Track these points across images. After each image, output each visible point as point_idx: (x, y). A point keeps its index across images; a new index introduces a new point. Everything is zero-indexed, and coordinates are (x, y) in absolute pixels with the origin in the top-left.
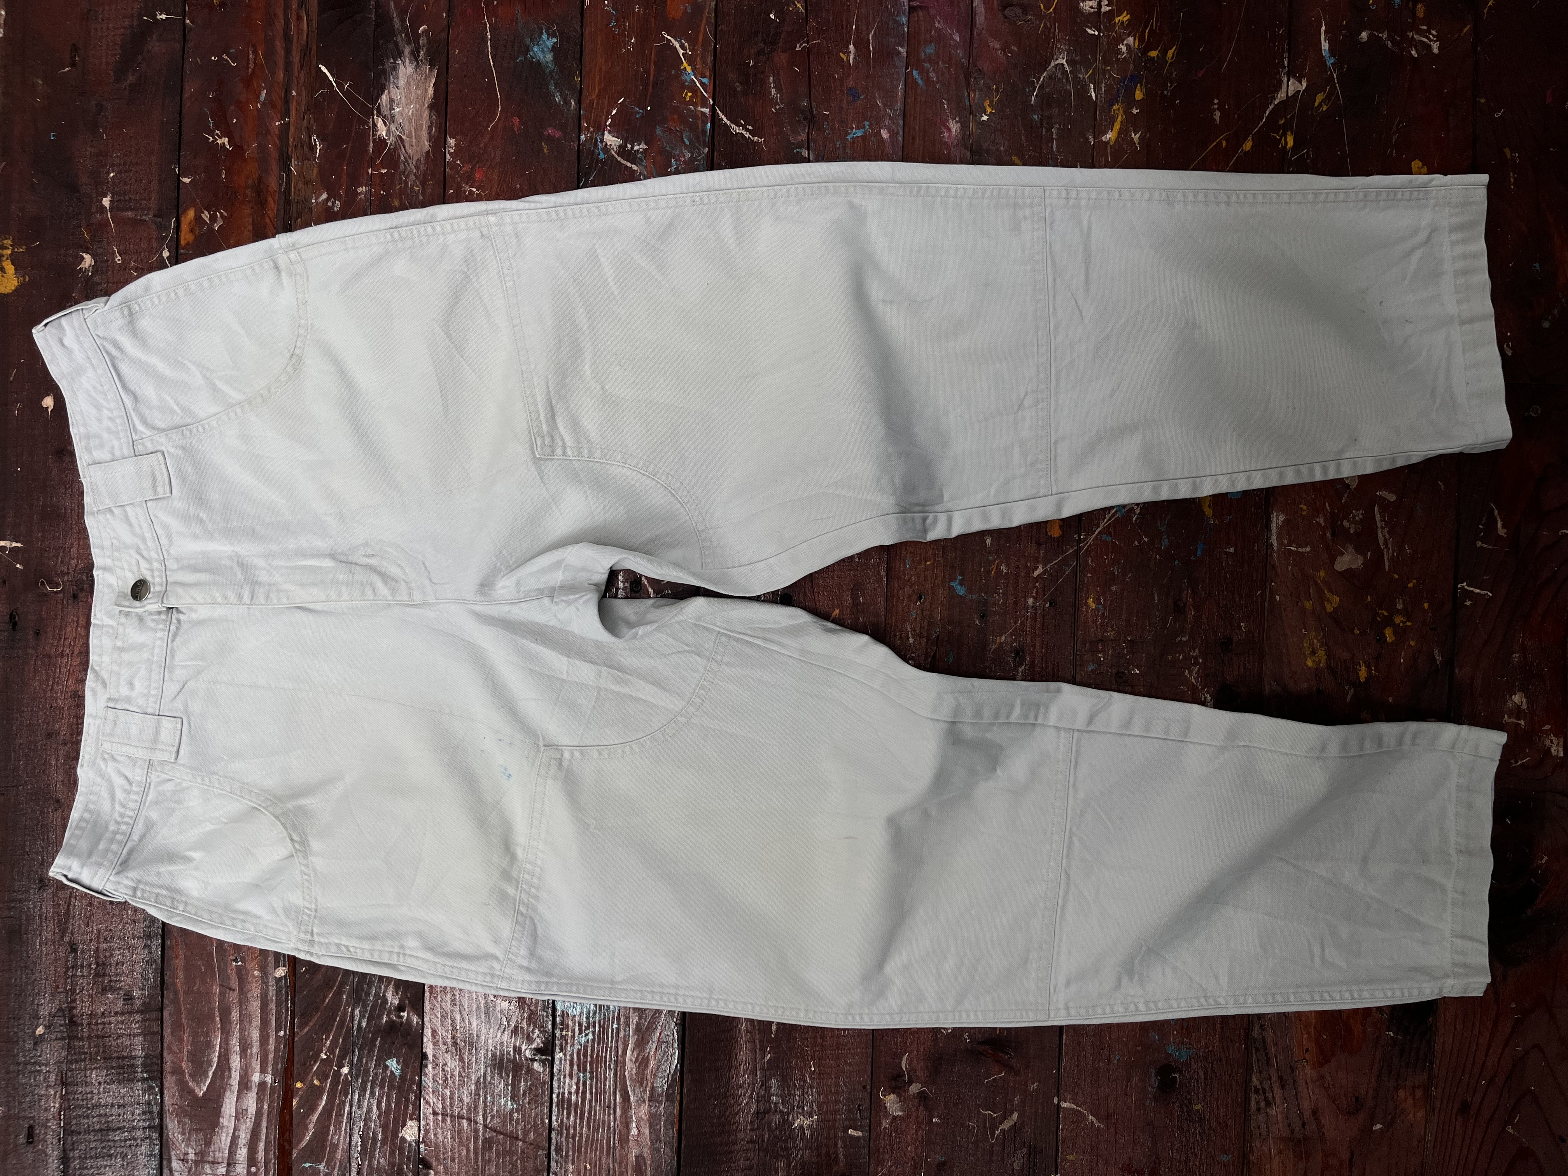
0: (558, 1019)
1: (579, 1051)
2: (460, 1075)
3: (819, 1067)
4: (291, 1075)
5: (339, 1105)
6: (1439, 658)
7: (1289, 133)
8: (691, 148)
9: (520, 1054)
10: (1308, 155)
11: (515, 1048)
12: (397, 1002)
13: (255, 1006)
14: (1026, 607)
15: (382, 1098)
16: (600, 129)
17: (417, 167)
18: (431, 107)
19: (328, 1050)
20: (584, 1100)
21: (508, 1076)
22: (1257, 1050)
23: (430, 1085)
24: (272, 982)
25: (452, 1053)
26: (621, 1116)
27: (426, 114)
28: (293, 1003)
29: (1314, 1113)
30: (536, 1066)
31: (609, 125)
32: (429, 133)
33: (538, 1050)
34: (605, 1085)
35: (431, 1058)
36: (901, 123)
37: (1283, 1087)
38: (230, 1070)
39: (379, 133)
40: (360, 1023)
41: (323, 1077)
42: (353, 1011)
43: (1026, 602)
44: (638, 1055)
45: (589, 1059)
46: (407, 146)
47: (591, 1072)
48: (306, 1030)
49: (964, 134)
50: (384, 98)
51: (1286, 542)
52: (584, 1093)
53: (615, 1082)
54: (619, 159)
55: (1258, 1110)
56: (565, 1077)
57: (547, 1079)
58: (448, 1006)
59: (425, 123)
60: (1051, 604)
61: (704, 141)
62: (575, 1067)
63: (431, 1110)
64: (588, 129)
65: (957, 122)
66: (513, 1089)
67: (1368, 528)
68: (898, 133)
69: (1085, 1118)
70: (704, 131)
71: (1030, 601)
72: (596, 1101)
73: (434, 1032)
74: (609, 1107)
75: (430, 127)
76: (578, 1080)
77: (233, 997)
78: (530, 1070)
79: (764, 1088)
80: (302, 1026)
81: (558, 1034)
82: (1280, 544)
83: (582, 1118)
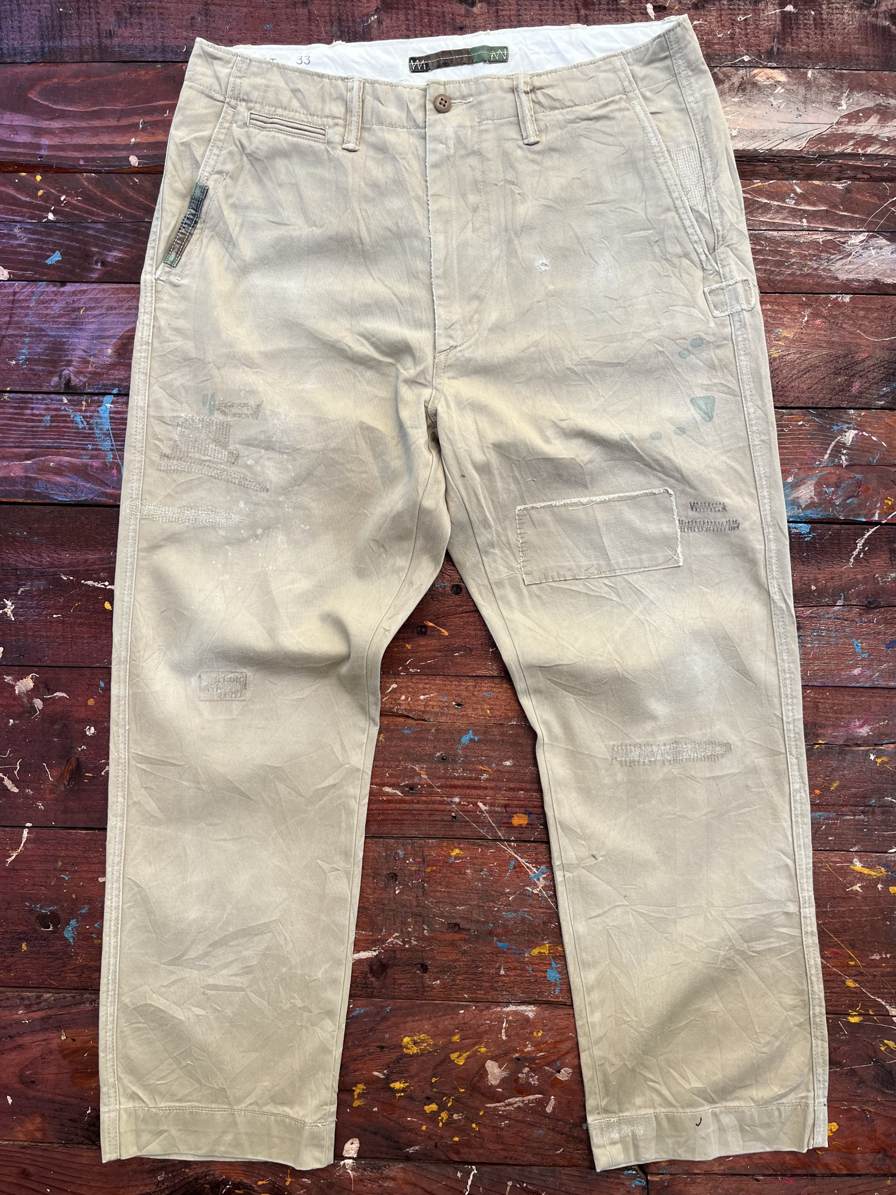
0: (96, 398)
1: (69, 416)
2: (47, 315)
3: (56, 622)
4: (46, 171)
5: (21, 211)
6: (411, 1150)
7: (861, 1018)
8: (843, 505)
9: (65, 365)
10: (842, 1035)
11: (71, 361)
12: (109, 259)
13: (106, 139)
14: (452, 796)
15: (27, 248)
16: (860, 427)
17: (824, 270)
18: (876, 281)
19: (68, 202)
20: (27, 420)
21: (47, 356)
22: (74, 997)
23: (39, 289)
24: (124, 153)
25: (66, 307)
26: (13, 452)
27: (870, 277)
28: (108, 172)
29: (20, 1047)
30: (56, 379)
31: (862, 435)
32: (853, 280)
33: (69, 381)
34: (40, 439)
35: (62, 289)
36: (867, 685)
37: (42, 1019)
38: (51, 119)
39: (853, 236)
40: (92, 228)
41: (46, 198)
42: (102, 222)
43: (457, 795)
44: (65, 467)
45: (62, 425)
46: (844, 261)
47: (50, 427)
48: (86, 183)
49: (858, 739)
50: (883, 241)
51: (510, 1018)
52: (33, 421)
53: (42, 447)
54: (833, 443)
55: (22, 999)
56: (46, 404)
57: (44, 389)
58: (106, 304)
59: (862, 277)
60: (454, 817)
61: (850, 515)
62: (54, 413)
63: (17, 290)
64: (860, 416)
65: (868, 732)
66: (35, 360)
67: (522, 1090)
68: (858, 682)
69: (15, 850)
70: (859, 515)
71: (457, 800)
72: (25, 431)
73: (84, 292)
74: (21, 442)
75: (859, 281)
76: (43, 416)
77: (113, 122)
78: (52, 373)
79: (38, 574)
80: (88, 179)
81: (85, 397)
82: (508, 1014)
83: (10, 419)
